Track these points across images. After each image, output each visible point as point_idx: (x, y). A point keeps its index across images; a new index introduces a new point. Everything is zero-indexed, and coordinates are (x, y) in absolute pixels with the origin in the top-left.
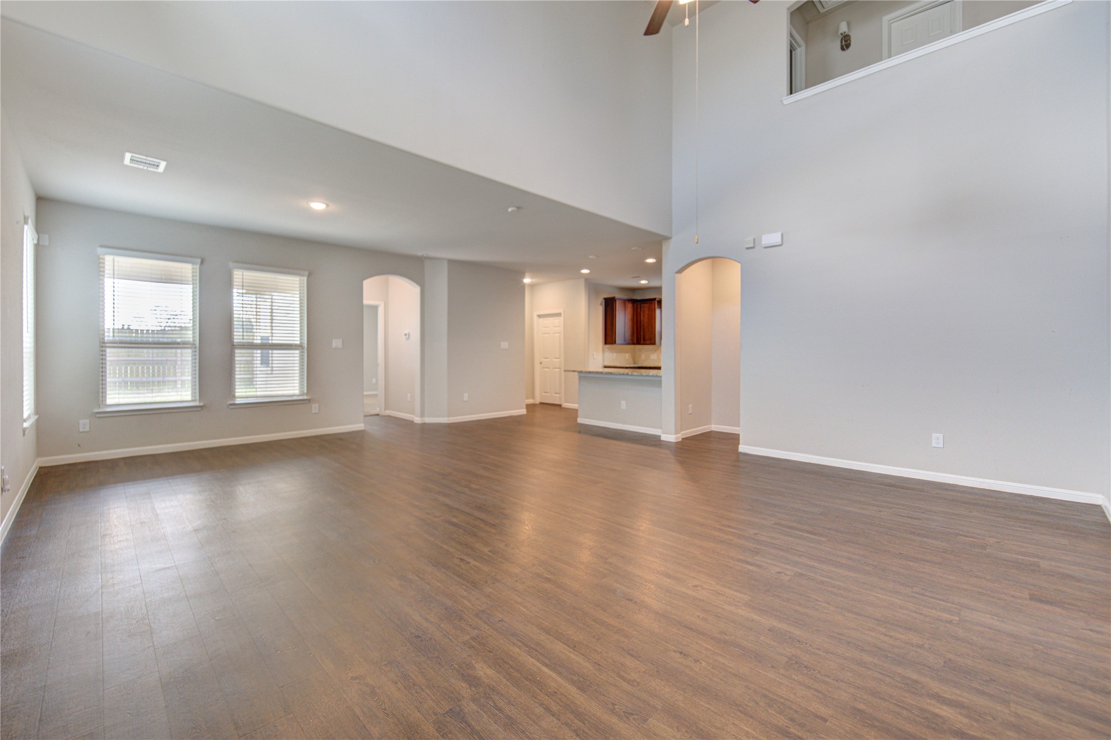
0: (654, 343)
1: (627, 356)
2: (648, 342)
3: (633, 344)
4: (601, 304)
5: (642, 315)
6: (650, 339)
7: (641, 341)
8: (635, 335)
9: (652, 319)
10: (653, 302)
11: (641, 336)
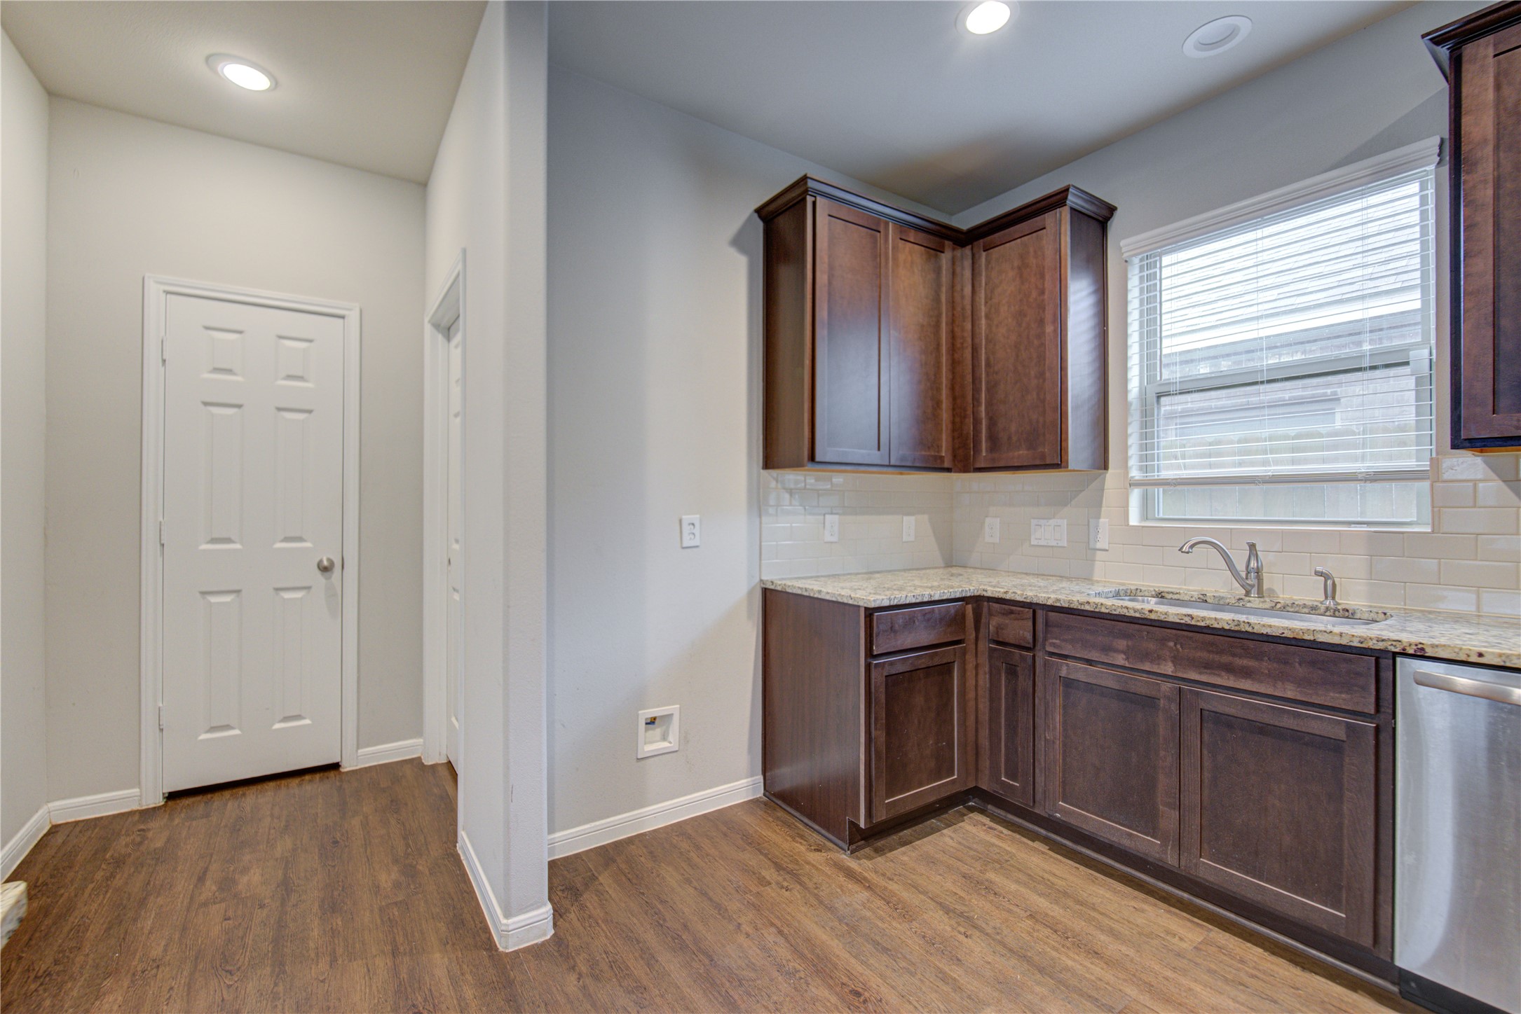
0: (1057, 462)
1: (911, 527)
2: (1022, 454)
3: (935, 465)
4: (738, 242)
5: (983, 310)
6: (1032, 438)
7: (977, 449)
8: (945, 415)
9: (1041, 322)
10: (1049, 218)
11: (977, 422)
